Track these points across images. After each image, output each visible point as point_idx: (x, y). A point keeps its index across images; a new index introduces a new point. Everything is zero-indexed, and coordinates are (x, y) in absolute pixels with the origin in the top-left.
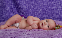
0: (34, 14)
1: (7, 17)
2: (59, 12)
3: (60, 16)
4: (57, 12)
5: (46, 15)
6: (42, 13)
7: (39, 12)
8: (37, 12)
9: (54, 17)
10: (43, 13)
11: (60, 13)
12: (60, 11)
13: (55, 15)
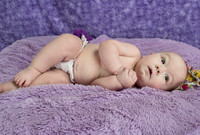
0: (107, 16)
1: (21, 23)
2: (187, 12)
3: (188, 25)
4: (182, 13)
5: (147, 20)
6: (135, 14)
7: (127, 10)
8: (119, 9)
9: (169, 27)
10: (138, 13)
11: (189, 18)
12: (191, 11)
13: (173, 21)
